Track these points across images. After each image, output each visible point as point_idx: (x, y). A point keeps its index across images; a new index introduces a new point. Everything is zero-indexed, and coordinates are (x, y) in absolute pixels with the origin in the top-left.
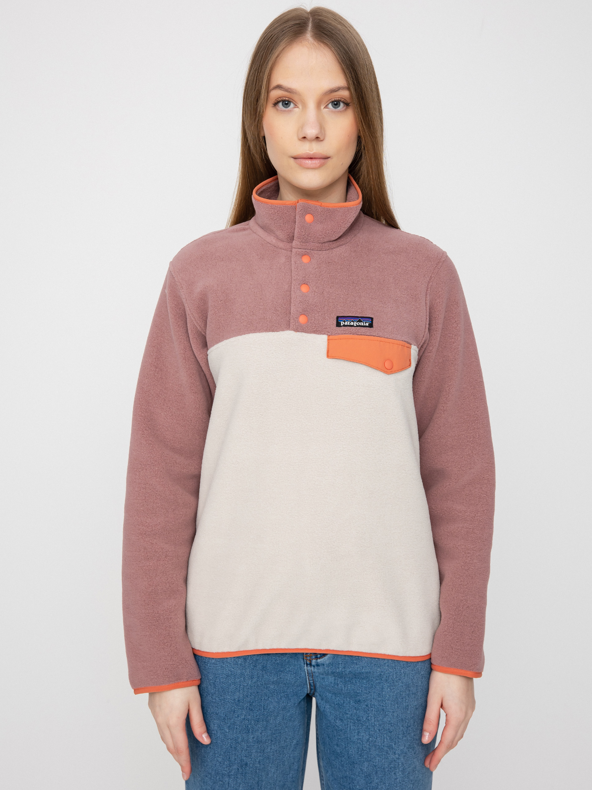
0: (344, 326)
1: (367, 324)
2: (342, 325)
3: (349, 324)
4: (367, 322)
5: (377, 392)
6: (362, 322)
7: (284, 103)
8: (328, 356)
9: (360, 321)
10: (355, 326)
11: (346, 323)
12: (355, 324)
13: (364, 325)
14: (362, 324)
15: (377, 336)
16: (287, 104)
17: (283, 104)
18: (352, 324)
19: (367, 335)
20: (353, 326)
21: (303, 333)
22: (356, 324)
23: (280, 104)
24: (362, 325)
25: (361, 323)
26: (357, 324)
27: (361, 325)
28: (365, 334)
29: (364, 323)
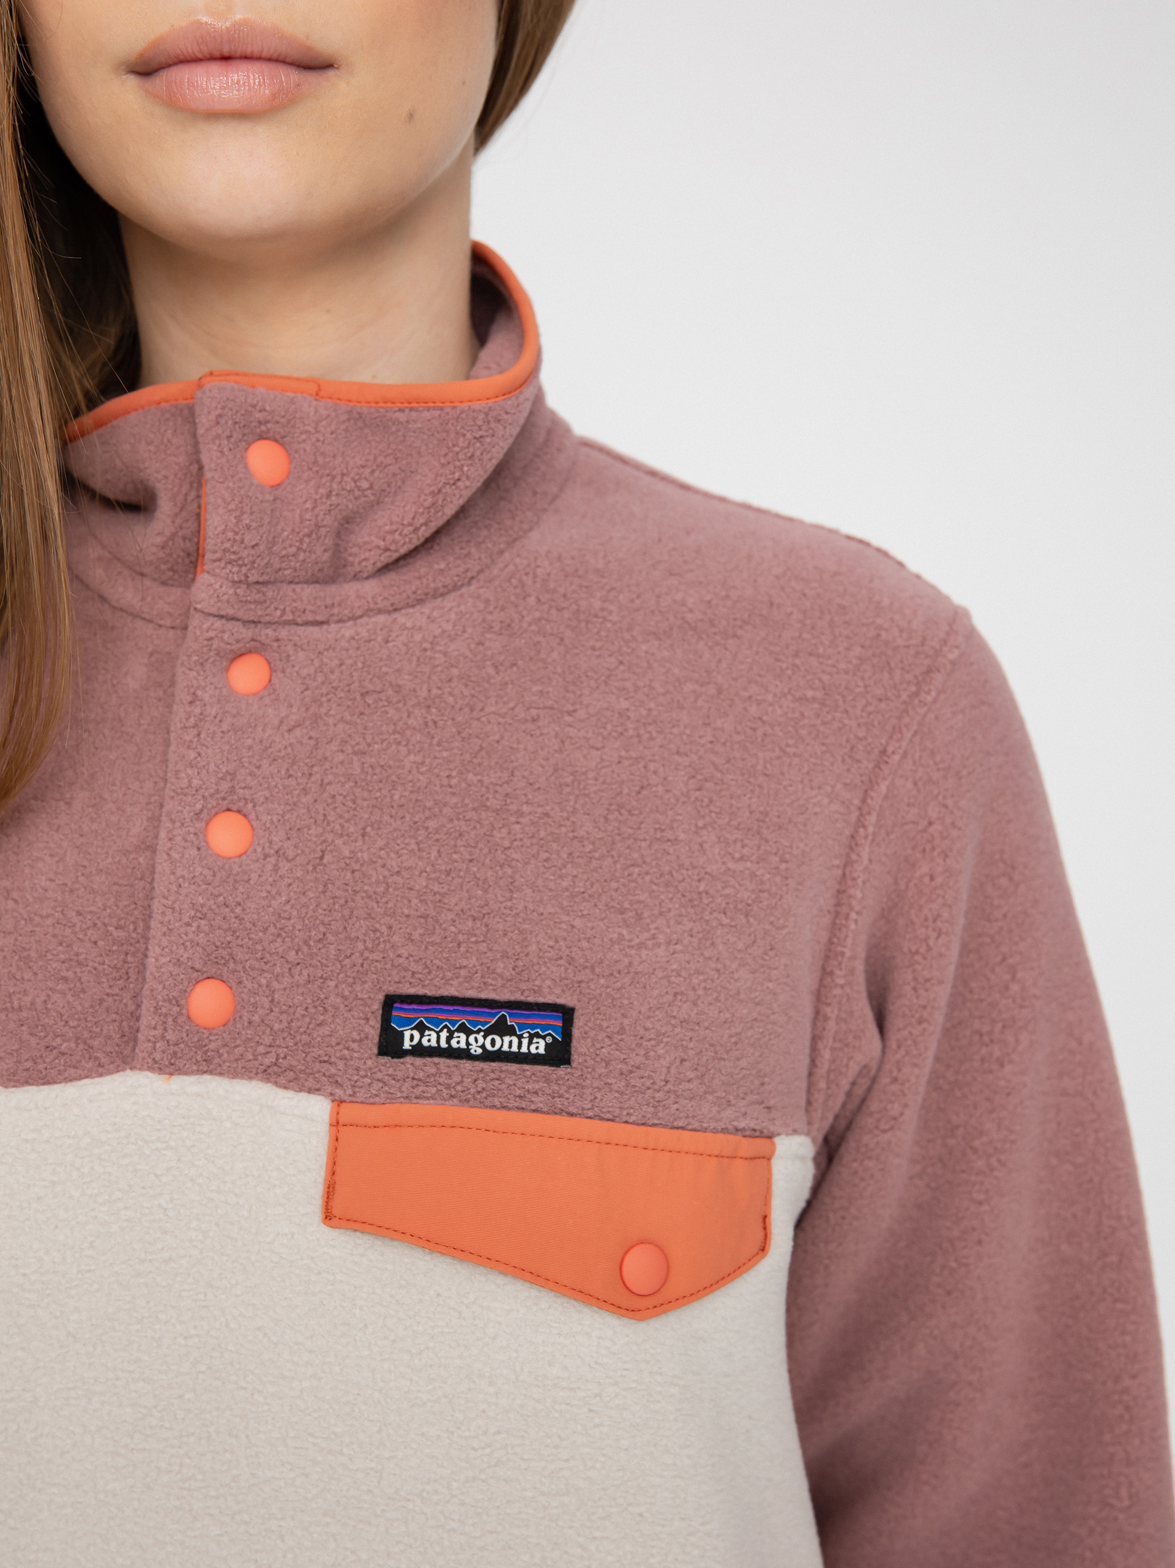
0: (419, 1051)
1: (539, 1047)
2: (407, 1045)
3: (444, 1044)
4: (537, 1035)
5: (590, 1411)
6: (511, 1031)
8: (328, 1216)
9: (501, 1028)
10: (477, 1057)
11: (430, 1039)
12: (477, 1043)
13: (524, 1049)
14: (506, 1043)
15: (590, 1114)
18: (460, 1041)
19: (535, 1110)
20: (463, 1054)
21: (206, 1077)
22: (483, 1047)
24: (515, 1049)
25: (507, 1039)
26: (489, 1047)
27: (505, 1048)
28: (524, 1103)
29: (525, 1042)
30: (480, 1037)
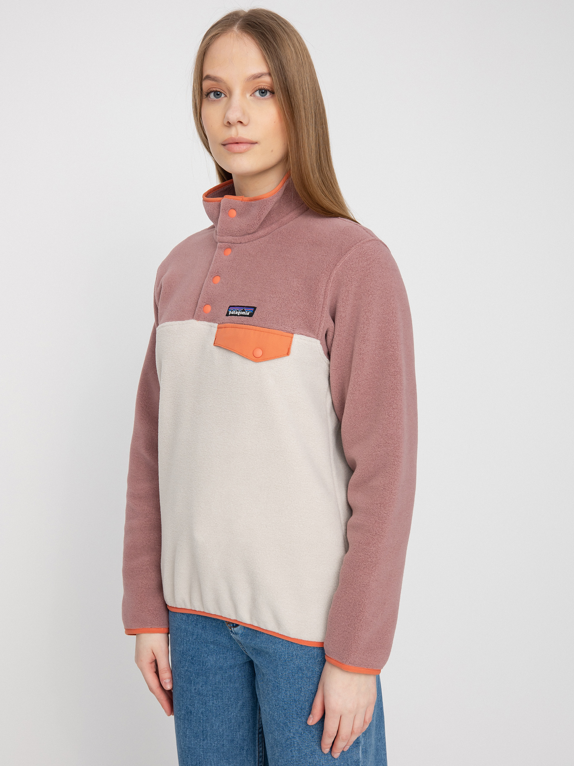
0: (231, 315)
1: (248, 314)
2: (229, 314)
3: (234, 314)
4: (248, 312)
6: (244, 311)
7: (216, 94)
8: (215, 344)
9: (243, 311)
10: (239, 316)
11: (233, 313)
12: (239, 313)
13: (246, 314)
14: (243, 313)
15: (253, 325)
16: (218, 95)
17: (214, 95)
18: (237, 313)
19: (244, 324)
20: (237, 315)
21: (205, 322)
22: (240, 314)
23: (212, 95)
24: (244, 314)
25: (243, 312)
26: (241, 314)
27: (243, 314)
28: (243, 323)
29: (246, 313)
30: (240, 312)
